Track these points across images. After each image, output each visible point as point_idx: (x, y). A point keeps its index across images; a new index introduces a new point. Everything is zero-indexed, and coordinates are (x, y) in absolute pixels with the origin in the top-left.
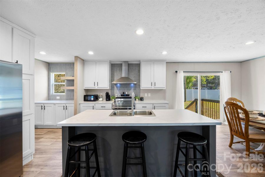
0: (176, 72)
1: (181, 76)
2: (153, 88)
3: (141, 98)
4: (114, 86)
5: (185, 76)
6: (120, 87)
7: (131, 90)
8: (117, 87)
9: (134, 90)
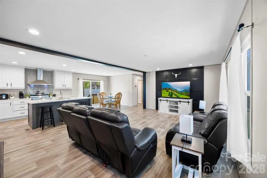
0: (78, 79)
1: (81, 82)
2: (64, 88)
3: (54, 95)
4: (27, 86)
5: (84, 82)
6: (34, 87)
7: (44, 89)
8: (31, 87)
9: (47, 89)
